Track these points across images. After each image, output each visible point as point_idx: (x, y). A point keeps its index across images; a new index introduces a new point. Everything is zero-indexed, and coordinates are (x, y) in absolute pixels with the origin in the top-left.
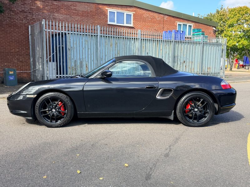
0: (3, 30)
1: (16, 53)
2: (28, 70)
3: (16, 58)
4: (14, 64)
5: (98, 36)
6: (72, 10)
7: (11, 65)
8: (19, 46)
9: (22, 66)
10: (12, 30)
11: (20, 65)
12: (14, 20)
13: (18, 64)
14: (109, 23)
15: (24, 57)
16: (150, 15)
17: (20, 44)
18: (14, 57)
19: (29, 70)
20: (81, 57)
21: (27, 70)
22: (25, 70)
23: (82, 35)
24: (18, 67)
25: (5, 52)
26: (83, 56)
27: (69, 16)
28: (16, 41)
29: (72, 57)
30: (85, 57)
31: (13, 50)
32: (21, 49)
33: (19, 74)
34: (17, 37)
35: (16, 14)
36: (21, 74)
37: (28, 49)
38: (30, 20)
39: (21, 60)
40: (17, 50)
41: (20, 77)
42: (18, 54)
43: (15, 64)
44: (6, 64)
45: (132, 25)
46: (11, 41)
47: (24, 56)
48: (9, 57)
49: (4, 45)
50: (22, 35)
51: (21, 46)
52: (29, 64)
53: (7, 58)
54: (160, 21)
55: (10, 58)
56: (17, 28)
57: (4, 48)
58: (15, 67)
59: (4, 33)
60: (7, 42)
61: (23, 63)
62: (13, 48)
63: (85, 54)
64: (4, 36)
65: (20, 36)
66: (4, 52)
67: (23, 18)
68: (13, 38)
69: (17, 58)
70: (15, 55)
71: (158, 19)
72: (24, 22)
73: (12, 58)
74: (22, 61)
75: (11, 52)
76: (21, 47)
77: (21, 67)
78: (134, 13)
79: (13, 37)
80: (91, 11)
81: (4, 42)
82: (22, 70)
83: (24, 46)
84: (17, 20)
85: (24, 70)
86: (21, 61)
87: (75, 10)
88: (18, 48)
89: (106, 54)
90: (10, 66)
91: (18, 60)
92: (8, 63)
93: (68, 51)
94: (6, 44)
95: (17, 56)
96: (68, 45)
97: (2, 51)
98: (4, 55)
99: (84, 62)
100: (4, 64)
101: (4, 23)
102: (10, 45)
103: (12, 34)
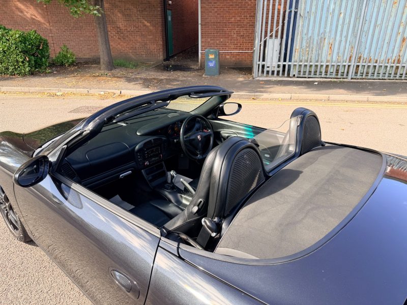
1: (235, 23)
2: (250, 49)
4: (231, 40)
7: (228, 42)
8: (242, 12)
9: (242, 42)
11: (240, 42)
13: (237, 40)
15: (247, 29)
17: (242, 10)
18: (233, 29)
21: (248, 49)
22: (246, 49)
24: (237, 44)
25: (222, 23)
26: (325, 28)
28: (238, 5)
29: (305, 31)
31: (233, 19)
32: (244, 16)
33: (238, 55)
36: (240, 55)
37: (254, 16)
39: (242, 34)
40: (238, 19)
41: (239, 59)
42: (239, 25)
43: (234, 40)
44: (222, 39)
46: (231, 5)
47: (246, 27)
48: (227, 29)
49: (221, 12)
51: (244, 12)
52: (252, 40)
53: (225, 32)
55: (228, 32)
57: (221, 16)
60: (226, 8)
61: (244, 38)
63: (331, 24)
66: (220, 23)
69: (236, 32)
70: (234, 27)
73: (230, 32)
74: (244, 36)
75: (231, 23)
76: (244, 14)
77: (241, 44)
81: (222, 7)
82: (242, 50)
83: (248, 12)
85: (244, 49)
86: (242, 36)
88: (240, 16)
91: (238, 33)
92: (225, 38)
93: (299, 19)
94: (224, 10)
95: (238, 27)
96: (301, 10)
97: (219, 21)
98: (220, 27)
99: (326, 40)
100: (220, 40)
102: (230, 12)
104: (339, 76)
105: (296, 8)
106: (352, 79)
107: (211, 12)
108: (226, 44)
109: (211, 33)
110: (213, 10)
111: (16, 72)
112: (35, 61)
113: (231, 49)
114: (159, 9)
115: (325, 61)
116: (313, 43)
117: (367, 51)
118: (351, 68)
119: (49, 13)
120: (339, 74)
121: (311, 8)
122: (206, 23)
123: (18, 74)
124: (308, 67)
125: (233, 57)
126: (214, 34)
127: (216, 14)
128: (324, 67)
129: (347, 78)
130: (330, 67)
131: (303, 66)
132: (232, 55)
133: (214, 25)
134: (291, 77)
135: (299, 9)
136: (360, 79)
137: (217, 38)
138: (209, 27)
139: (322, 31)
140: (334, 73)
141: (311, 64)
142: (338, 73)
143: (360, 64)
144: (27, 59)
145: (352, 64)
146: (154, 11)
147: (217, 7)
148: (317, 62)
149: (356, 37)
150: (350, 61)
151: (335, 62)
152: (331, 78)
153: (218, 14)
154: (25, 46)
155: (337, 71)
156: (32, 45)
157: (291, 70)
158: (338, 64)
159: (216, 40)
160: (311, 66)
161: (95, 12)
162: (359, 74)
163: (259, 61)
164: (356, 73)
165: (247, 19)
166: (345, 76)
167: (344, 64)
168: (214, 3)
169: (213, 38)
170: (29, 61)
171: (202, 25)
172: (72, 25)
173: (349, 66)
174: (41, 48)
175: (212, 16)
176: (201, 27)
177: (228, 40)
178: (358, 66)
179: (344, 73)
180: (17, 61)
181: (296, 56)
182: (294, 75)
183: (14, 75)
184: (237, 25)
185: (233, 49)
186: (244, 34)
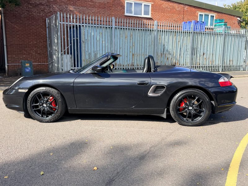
0: (21, 23)
1: (34, 45)
3: (34, 50)
4: (32, 56)
5: (113, 28)
6: (88, 2)
7: (29, 58)
9: (40, 58)
10: (30, 22)
11: (38, 58)
12: (32, 13)
13: (36, 56)
14: (126, 14)
15: (42, 50)
16: (169, 5)
17: (37, 37)
18: (32, 49)
19: (47, 62)
20: (95, 50)
21: (45, 62)
22: (43, 62)
23: (96, 27)
24: (36, 59)
25: (24, 45)
26: (97, 48)
27: (85, 8)
28: (34, 34)
29: (87, 50)
30: (100, 50)
31: (32, 43)
33: (37, 66)
34: (35, 30)
35: (34, 7)
36: (39, 66)
37: (46, 41)
38: (47, 13)
39: (39, 52)
40: (35, 42)
41: (38, 69)
42: (37, 47)
43: (33, 56)
44: (24, 56)
45: (149, 16)
46: (29, 34)
47: (41, 48)
48: (28, 49)
49: (23, 38)
50: (39, 27)
51: (39, 38)
52: (46, 56)
53: (26, 51)
54: (179, 11)
55: (28, 51)
56: (35, 21)
57: (23, 41)
58: (34, 59)
60: (26, 35)
61: (41, 55)
62: (31, 41)
63: (99, 47)
64: (23, 29)
65: (37, 28)
67: (40, 11)
68: (31, 31)
70: (33, 48)
71: (177, 9)
72: (41, 15)
73: (30, 51)
74: (40, 54)
75: (30, 45)
76: (39, 40)
78: (153, 3)
80: (107, 3)
81: (22, 35)
82: (40, 62)
83: (42, 38)
84: (35, 13)
85: (42, 62)
86: (39, 53)
87: (92, 2)
88: (36, 41)
89: (121, 46)
90: (29, 59)
91: (36, 52)
92: (26, 55)
93: (83, 44)
94: (24, 36)
95: (36, 48)
96: (82, 38)
97: (21, 44)
98: (22, 48)
99: (98, 55)
100: (23, 56)
101: (22, 16)
102: (29, 38)
103: (30, 27)
107: (15, 38)
108: (28, 59)
109: (16, 52)
110: (17, 36)
121: (88, 38)
122: (11, 44)
126: (18, 52)
127: (19, 39)
133: (17, 46)
137: (20, 55)
138: (13, 47)
147: (19, 35)
165: (42, 43)
168: (16, 32)
169: (18, 55)
171: (7, 46)
175: (15, 40)
177: (29, 56)
181: (83, 64)
184: (35, 46)
185: (34, 62)
186: (40, 52)
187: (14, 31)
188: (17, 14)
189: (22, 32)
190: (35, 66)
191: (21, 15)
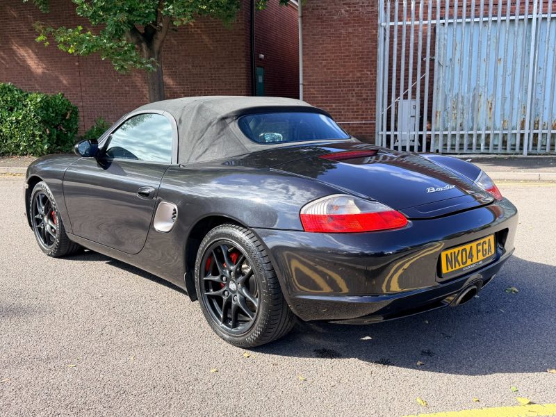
0: (332, 34)
1: (354, 81)
3: (354, 92)
4: (349, 106)
5: (534, 21)
7: (343, 109)
8: (363, 65)
9: (366, 109)
10: (350, 30)
11: (362, 109)
12: (355, 7)
13: (358, 105)
17: (364, 61)
18: (350, 90)
22: (371, 118)
23: (481, 23)
24: (358, 112)
25: (335, 81)
28: (357, 55)
30: (487, 84)
31: (351, 75)
33: (360, 127)
34: (360, 46)
36: (362, 127)
39: (364, 96)
40: (359, 75)
41: (361, 133)
42: (360, 84)
43: (353, 106)
44: (334, 105)
46: (347, 56)
47: (371, 87)
48: (342, 91)
49: (333, 66)
50: (370, 39)
51: (368, 65)
53: (338, 94)
55: (343, 94)
56: (360, 26)
57: (333, 72)
58: (352, 112)
59: (334, 40)
60: (340, 59)
62: (350, 72)
64: (334, 47)
65: (365, 42)
66: (331, 81)
68: (352, 49)
69: (356, 93)
70: (352, 87)
73: (346, 93)
74: (367, 99)
75: (346, 81)
77: (363, 112)
79: (351, 46)
81: (333, 60)
82: (366, 119)
84: (362, 6)
85: (369, 119)
86: (364, 99)
88: (361, 71)
90: (343, 111)
91: (359, 96)
92: (339, 103)
93: (439, 70)
94: (336, 63)
95: (358, 87)
96: (439, 56)
97: (329, 79)
98: (331, 88)
99: (482, 97)
100: (332, 106)
101: (335, 18)
102: (345, 66)
103: (350, 39)
104: (508, 151)
105: (433, 53)
106: (528, 154)
107: (318, 67)
108: (341, 112)
110: (321, 63)
111: (29, 151)
112: (58, 136)
113: (349, 118)
114: (243, 65)
115: (484, 128)
116: (462, 102)
117: (547, 112)
118: (526, 137)
119: (82, 73)
120: (508, 147)
121: (454, 54)
122: (310, 82)
123: (32, 153)
124: (458, 138)
125: (352, 130)
127: (325, 69)
128: (483, 137)
129: (522, 154)
130: (491, 137)
131: (449, 136)
132: (350, 127)
133: (322, 85)
134: (432, 153)
135: (437, 55)
136: (544, 154)
138: (314, 88)
139: (473, 85)
140: (500, 146)
141: (462, 132)
142: (506, 145)
143: (539, 131)
144: (48, 132)
145: (526, 131)
146: (236, 68)
147: (326, 60)
148: (472, 129)
149: (526, 92)
150: (523, 127)
151: (499, 130)
152: (497, 154)
153: (328, 69)
154: (47, 114)
155: (504, 143)
156: (57, 113)
157: (432, 142)
158: (505, 132)
159: (326, 106)
160: (462, 136)
161: (149, 66)
162: (539, 146)
163: (382, 130)
164: (535, 145)
166: (517, 150)
167: (514, 132)
168: (322, 54)
169: (321, 103)
170: (50, 136)
171: (304, 85)
172: (114, 89)
173: (522, 135)
174: (67, 118)
175: (318, 73)
176: (304, 88)
177: (344, 106)
178: (536, 135)
179: (515, 145)
180: (34, 135)
181: (437, 122)
182: (437, 151)
183: (26, 155)
184: (357, 84)
185: (352, 118)
186: (368, 96)
187: (317, 54)
188: (325, 15)
189: (334, 53)
190: (353, 127)
191: (334, 15)
